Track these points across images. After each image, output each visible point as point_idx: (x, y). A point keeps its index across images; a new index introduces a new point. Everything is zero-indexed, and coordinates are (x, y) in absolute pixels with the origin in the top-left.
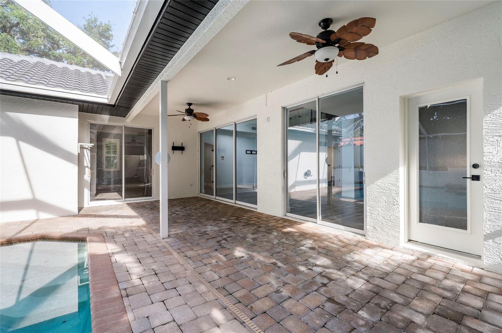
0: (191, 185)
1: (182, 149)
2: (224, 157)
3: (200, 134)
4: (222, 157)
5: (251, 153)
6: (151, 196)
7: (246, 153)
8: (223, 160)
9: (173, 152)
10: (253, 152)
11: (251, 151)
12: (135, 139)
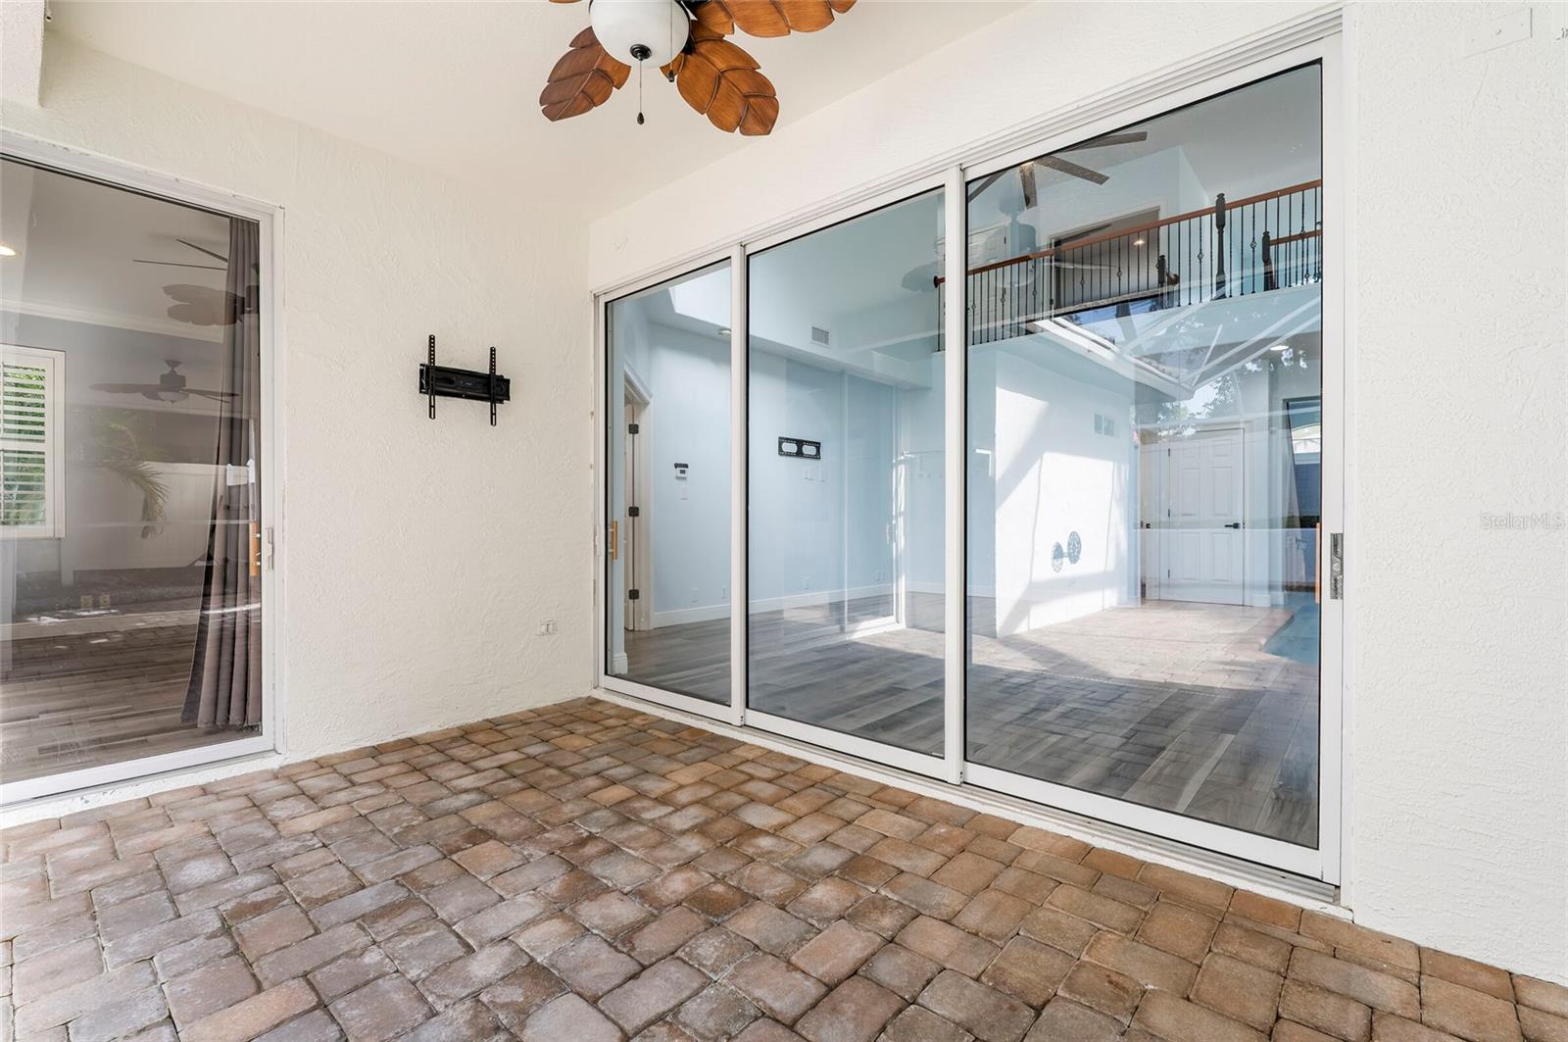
0: (550, 629)
1: (491, 388)
2: (686, 466)
3: (606, 304)
4: (677, 466)
5: (799, 454)
6: (252, 729)
7: (780, 450)
8: (682, 484)
9: (432, 407)
10: (808, 450)
11: (800, 443)
12: (180, 371)
